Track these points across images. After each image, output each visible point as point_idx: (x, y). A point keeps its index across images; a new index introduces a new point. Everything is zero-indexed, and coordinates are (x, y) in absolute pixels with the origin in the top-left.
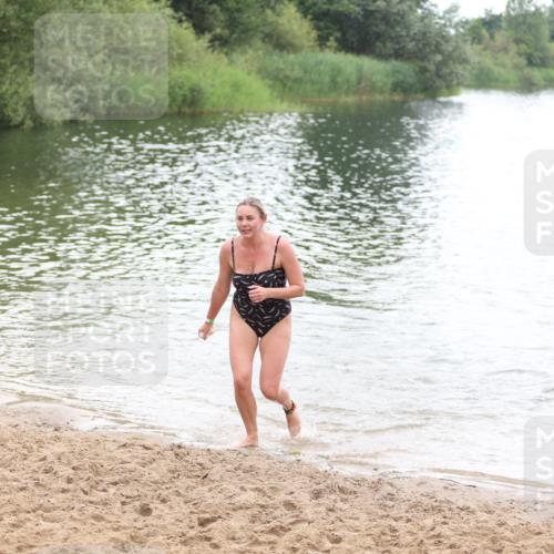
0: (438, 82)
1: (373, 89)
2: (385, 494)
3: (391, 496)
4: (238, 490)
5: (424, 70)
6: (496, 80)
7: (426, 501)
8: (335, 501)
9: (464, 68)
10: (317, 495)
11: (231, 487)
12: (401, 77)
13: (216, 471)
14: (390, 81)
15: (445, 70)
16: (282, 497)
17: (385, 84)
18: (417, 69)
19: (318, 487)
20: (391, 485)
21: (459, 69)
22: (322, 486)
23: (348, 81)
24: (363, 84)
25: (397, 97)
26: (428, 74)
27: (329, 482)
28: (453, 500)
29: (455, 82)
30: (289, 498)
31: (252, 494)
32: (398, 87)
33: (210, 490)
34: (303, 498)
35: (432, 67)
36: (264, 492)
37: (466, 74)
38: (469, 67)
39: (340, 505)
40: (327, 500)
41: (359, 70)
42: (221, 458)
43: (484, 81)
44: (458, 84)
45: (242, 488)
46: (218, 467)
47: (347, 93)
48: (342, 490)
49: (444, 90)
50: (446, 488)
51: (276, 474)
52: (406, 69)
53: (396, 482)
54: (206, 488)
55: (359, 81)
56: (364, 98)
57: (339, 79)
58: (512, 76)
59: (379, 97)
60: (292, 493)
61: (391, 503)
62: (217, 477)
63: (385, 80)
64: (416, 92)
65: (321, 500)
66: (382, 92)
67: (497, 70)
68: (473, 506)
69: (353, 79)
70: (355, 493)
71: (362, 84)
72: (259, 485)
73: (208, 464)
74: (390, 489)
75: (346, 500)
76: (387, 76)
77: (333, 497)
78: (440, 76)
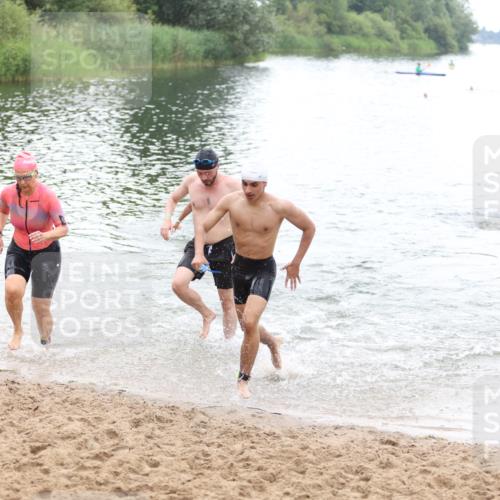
0: (247, 50)
1: (187, 56)
2: (199, 422)
3: (204, 424)
4: (66, 421)
5: (233, 39)
6: (299, 47)
7: (235, 428)
8: (153, 429)
9: (269, 37)
10: (137, 424)
11: (60, 418)
12: (212, 45)
13: (46, 403)
14: (202, 49)
15: (252, 39)
16: (105, 426)
17: (198, 51)
18: (227, 38)
19: (137, 417)
20: (204, 414)
21: (265, 37)
22: (141, 416)
23: (164, 49)
24: (179, 52)
25: (209, 64)
26: (236, 43)
27: (147, 411)
28: (260, 426)
29: (261, 50)
30: (112, 427)
31: (79, 424)
32: (209, 54)
33: (41, 421)
34: (124, 427)
35: (240, 36)
36: (89, 422)
37: (271, 42)
38: (274, 36)
39: (157, 432)
40: (146, 428)
41: (175, 40)
42: (50, 391)
43: (288, 48)
44: (264, 51)
45: (70, 419)
46: (47, 399)
47: (163, 61)
48: (159, 419)
49: (251, 56)
50: (253, 416)
51: (100, 405)
52: (216, 38)
53: (208, 411)
54: (37, 419)
55: (175, 49)
56: (179, 64)
57: (156, 49)
58: (313, 42)
59: (191, 64)
60: (114, 422)
61: (203, 430)
62: (47, 409)
63: (198, 48)
64: (226, 59)
65: (140, 429)
66: (195, 59)
67: (299, 38)
68: (278, 432)
69: (169, 48)
70: (171, 421)
71: (177, 52)
72: (85, 416)
73: (39, 398)
74: (202, 418)
75: (163, 428)
76: (200, 44)
77: (151, 425)
78: (247, 45)
